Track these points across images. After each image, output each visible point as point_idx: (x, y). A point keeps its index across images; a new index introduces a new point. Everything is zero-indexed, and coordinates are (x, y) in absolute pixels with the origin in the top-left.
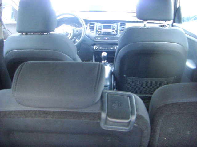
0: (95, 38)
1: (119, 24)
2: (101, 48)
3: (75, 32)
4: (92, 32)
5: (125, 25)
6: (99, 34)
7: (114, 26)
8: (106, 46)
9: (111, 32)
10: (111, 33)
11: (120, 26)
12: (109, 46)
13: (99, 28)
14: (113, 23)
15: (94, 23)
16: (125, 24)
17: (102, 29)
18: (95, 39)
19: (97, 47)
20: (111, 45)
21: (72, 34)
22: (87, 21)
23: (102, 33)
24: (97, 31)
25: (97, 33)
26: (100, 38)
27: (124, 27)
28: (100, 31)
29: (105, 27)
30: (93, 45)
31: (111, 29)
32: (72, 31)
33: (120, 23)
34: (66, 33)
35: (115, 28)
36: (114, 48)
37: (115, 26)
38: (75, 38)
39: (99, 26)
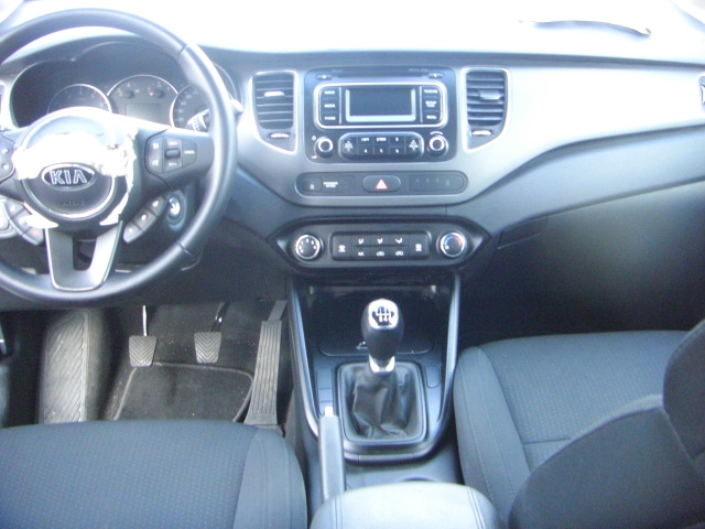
0: (303, 180)
1: (461, 76)
2: (342, 249)
3: (155, 162)
4: (278, 142)
5: (503, 83)
6: (327, 156)
7: (427, 97)
8: (380, 233)
9: (409, 139)
10: (413, 146)
11: (469, 90)
12: (399, 233)
13: (324, 112)
14: (419, 75)
15: (291, 77)
16: (502, 75)
17: (349, 118)
18: (304, 189)
19: (318, 245)
20: (413, 226)
21: (130, 184)
22: (232, 64)
23: (349, 146)
24: (311, 130)
25: (309, 144)
26: (332, 184)
27: (496, 96)
28: (334, 135)
29: (366, 101)
30: (290, 230)
31: (412, 118)
32: (133, 157)
33: (470, 74)
34: (78, 176)
35: (436, 111)
36: (433, 246)
37: (437, 97)
38: (155, 204)
39: (324, 99)
